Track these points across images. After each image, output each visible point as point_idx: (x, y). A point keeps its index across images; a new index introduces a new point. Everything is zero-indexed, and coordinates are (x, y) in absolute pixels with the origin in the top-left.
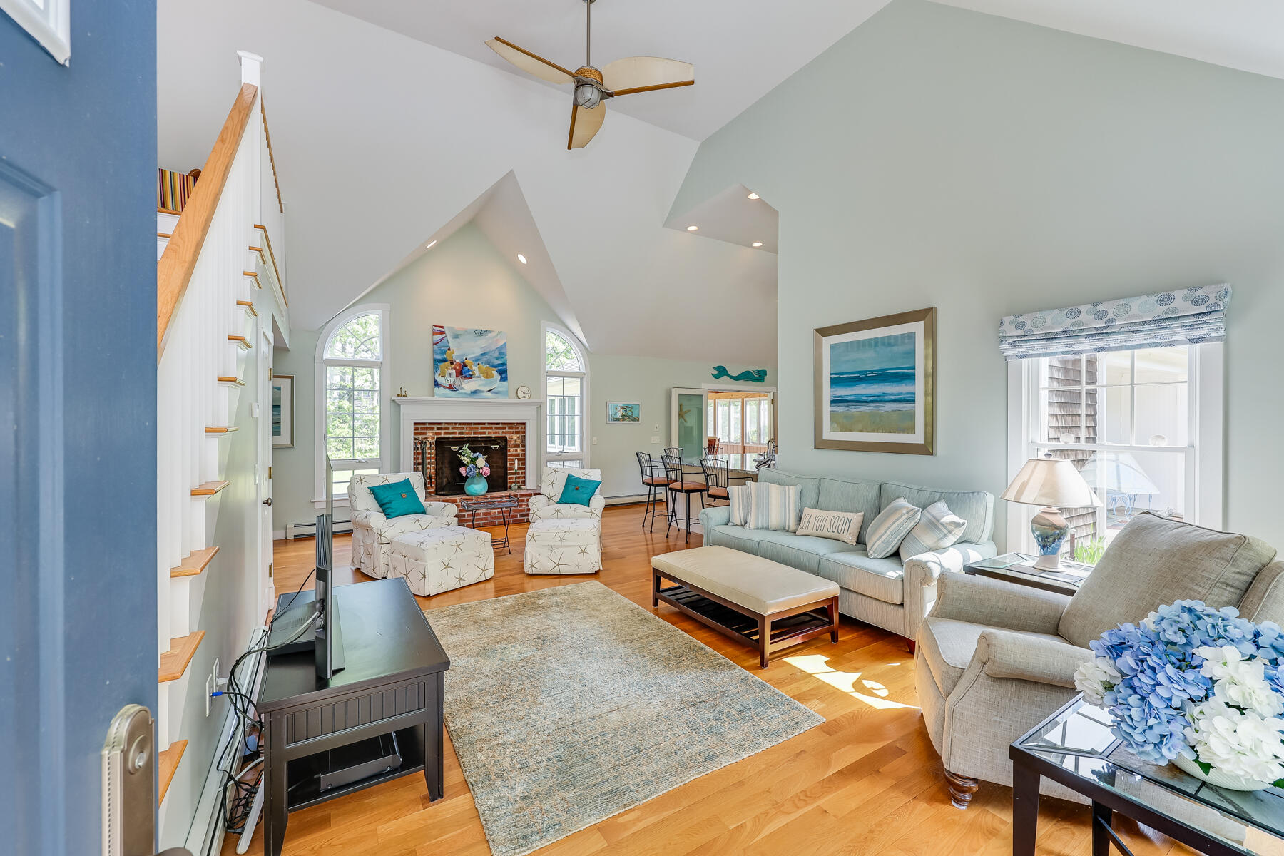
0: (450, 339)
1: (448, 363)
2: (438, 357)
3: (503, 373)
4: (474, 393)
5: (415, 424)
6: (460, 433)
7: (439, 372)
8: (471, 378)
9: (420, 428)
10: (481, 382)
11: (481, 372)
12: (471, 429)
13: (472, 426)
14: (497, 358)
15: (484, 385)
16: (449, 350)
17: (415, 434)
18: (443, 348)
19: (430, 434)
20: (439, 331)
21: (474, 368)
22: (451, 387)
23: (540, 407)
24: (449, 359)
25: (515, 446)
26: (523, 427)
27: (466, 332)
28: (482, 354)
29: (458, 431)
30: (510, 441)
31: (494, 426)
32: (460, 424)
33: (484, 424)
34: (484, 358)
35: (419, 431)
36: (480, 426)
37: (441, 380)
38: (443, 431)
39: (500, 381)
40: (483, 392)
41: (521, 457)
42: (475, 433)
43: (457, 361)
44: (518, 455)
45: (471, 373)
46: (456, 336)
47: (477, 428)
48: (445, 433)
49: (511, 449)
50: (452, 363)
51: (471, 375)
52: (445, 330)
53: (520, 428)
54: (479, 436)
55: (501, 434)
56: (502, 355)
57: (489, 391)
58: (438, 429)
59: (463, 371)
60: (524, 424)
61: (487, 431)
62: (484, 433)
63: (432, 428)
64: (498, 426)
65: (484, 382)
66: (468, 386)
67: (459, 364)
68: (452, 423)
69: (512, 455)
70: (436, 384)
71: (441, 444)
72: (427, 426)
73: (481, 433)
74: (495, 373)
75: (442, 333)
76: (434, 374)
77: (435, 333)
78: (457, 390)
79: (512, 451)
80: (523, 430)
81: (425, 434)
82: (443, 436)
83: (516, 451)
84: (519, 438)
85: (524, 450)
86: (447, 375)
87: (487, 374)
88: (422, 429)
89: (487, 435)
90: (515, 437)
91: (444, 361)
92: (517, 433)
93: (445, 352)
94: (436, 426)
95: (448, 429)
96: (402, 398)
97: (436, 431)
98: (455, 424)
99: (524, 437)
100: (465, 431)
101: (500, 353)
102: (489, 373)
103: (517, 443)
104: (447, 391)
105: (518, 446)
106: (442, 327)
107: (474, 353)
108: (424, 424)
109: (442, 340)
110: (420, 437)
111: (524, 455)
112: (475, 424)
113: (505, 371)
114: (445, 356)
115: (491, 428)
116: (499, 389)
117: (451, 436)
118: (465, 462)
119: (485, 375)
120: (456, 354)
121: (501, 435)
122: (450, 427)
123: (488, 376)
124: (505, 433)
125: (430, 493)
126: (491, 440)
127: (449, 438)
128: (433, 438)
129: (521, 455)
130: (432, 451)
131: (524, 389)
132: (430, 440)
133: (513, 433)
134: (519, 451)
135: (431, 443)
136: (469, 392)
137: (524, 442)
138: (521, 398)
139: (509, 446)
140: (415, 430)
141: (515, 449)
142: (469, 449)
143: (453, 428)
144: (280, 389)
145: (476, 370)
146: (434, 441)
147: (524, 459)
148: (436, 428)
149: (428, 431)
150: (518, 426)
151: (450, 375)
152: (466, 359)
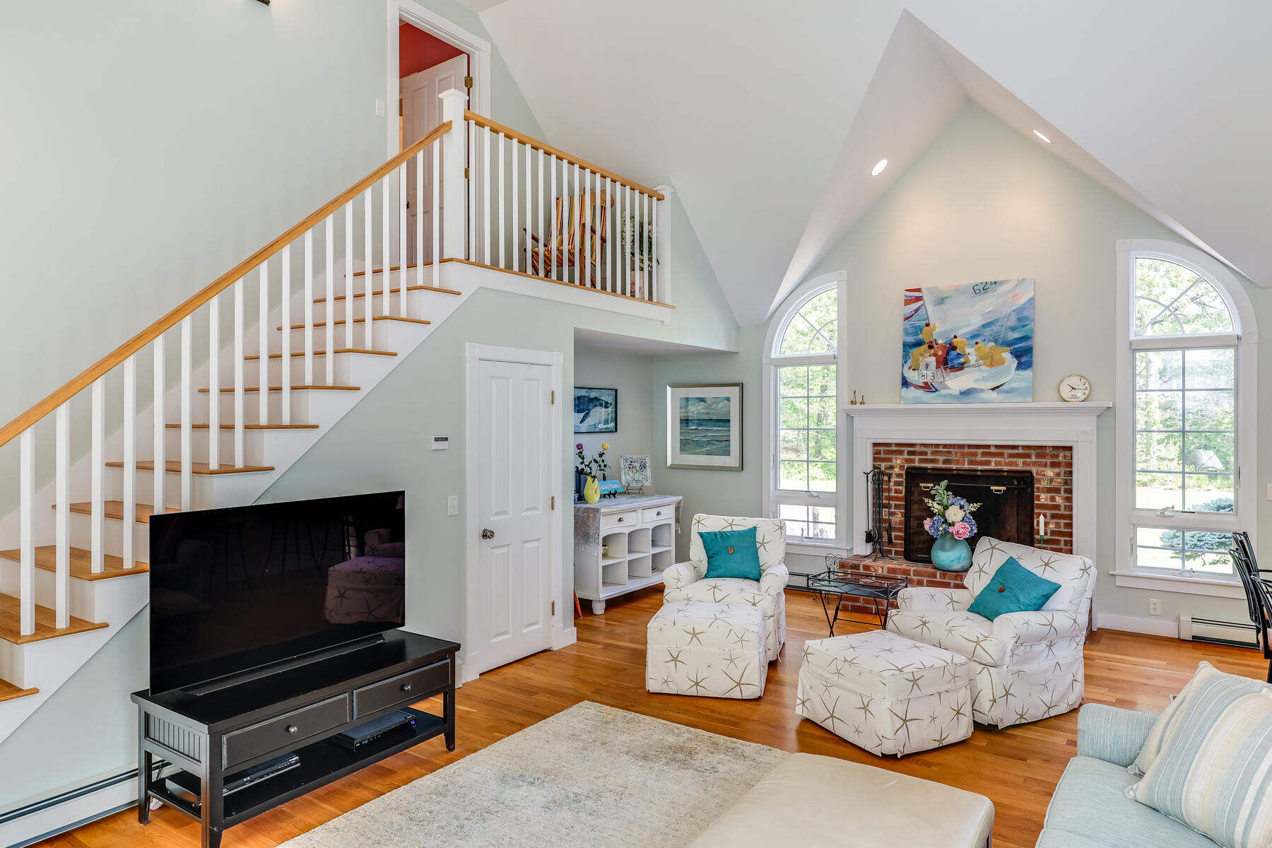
0: (930, 308)
1: (925, 347)
2: (911, 339)
3: (1023, 355)
4: (966, 393)
5: (875, 445)
6: (945, 462)
7: (909, 363)
8: (962, 368)
9: (882, 451)
10: (978, 375)
11: (981, 357)
12: (963, 455)
13: (966, 450)
14: (1013, 329)
15: (985, 379)
16: (928, 325)
17: (875, 459)
18: (918, 324)
19: (898, 461)
20: (914, 297)
21: (968, 350)
22: (927, 387)
23: (1106, 415)
24: (927, 340)
25: (1049, 490)
26: (1068, 454)
27: (958, 290)
28: (984, 326)
29: (941, 458)
30: (1039, 481)
31: (1007, 451)
32: (945, 446)
33: (988, 447)
34: (987, 332)
35: (882, 456)
36: (980, 451)
37: (913, 376)
38: (917, 458)
40: (982, 391)
41: (1062, 511)
42: (971, 463)
43: (940, 342)
44: (1057, 507)
45: (962, 360)
46: (941, 301)
48: (921, 461)
49: (1043, 496)
50: (931, 347)
51: (963, 364)
52: (924, 294)
53: (1061, 456)
54: (980, 468)
55: (1020, 465)
56: (1023, 318)
57: (993, 389)
58: (910, 453)
59: (949, 359)
60: (1070, 449)
61: (993, 460)
62: (988, 463)
63: (901, 453)
64: (1015, 451)
65: (985, 374)
66: (956, 382)
67: (943, 347)
68: (932, 445)
69: (1043, 506)
70: (905, 383)
71: (914, 476)
72: (894, 448)
73: (982, 463)
74: (1007, 356)
75: (919, 299)
76: (903, 366)
77: (908, 302)
78: (937, 390)
79: (1044, 498)
80: (1068, 460)
81: (889, 460)
82: (917, 464)
83: (1053, 499)
84: (1058, 475)
85: (1069, 499)
86: (922, 366)
87: (992, 359)
88: (886, 452)
89: (993, 467)
90: (1050, 473)
91: (919, 344)
92: (1054, 465)
93: (921, 330)
94: (906, 449)
95: (926, 454)
96: (858, 406)
97: (906, 456)
98: (937, 446)
99: (1071, 473)
100: (953, 457)
101: (1019, 320)
102: (996, 358)
103: (1054, 485)
104: (920, 393)
105: (1057, 491)
106: (919, 290)
107: (969, 325)
108: (890, 445)
109: (916, 311)
110: (883, 465)
111: (1070, 508)
112: (970, 446)
113: (1029, 351)
114: (921, 336)
115: (1001, 455)
116: (1014, 385)
117: (930, 466)
118: (936, 511)
119: (989, 360)
120: (937, 330)
121: (1020, 467)
122: (929, 450)
123: (992, 362)
124: (1029, 465)
125: (897, 553)
126: (997, 477)
127: (926, 469)
128: (901, 467)
129: (1062, 508)
130: (901, 488)
131: (1075, 381)
132: (897, 470)
133: (1045, 465)
134: (1059, 500)
135: (899, 475)
136: (957, 393)
137: (1068, 482)
138: (1067, 399)
139: (1038, 488)
140: (874, 454)
141: (1049, 495)
142: (947, 489)
143: (934, 453)
144: (728, 399)
145: (971, 353)
146: (903, 472)
147: (1070, 517)
148: (906, 452)
149: (894, 456)
150: (1056, 453)
151: (927, 366)
152: (955, 337)
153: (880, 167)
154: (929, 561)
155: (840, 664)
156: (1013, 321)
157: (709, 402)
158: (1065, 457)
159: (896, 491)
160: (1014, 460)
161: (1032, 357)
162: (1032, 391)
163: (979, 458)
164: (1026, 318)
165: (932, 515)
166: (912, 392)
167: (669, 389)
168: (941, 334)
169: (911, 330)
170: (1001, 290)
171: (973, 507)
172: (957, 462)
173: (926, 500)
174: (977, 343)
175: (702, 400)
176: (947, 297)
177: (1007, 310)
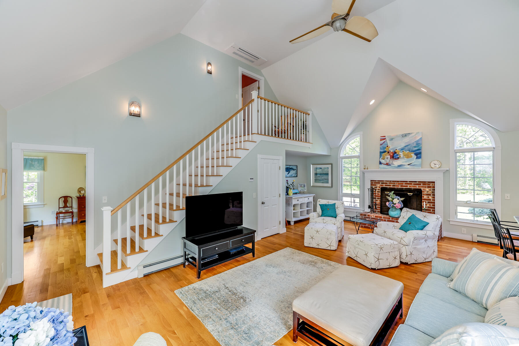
0: (388, 141)
1: (387, 153)
2: (382, 151)
3: (418, 155)
4: (399, 166)
5: (371, 181)
6: (393, 186)
7: (382, 157)
8: (398, 159)
9: (373, 182)
10: (404, 161)
11: (404, 155)
12: (399, 184)
13: (400, 182)
14: (415, 147)
15: (406, 162)
17: (371, 185)
18: (384, 146)
19: (378, 185)
20: (383, 138)
21: (400, 153)
22: (387, 164)
23: (446, 172)
24: (387, 151)
25: (427, 195)
26: (433, 184)
27: (397, 136)
28: (405, 146)
29: (392, 185)
30: (424, 192)
31: (413, 183)
32: (393, 181)
33: (407, 182)
34: (407, 148)
35: (373, 184)
36: (404, 183)
38: (384, 185)
39: (416, 159)
40: (405, 165)
41: (432, 201)
42: (401, 186)
43: (391, 151)
44: (430, 200)
45: (398, 156)
46: (392, 139)
47: (403, 184)
48: (385, 185)
49: (425, 196)
51: (399, 157)
52: (386, 137)
53: (431, 184)
54: (404, 188)
55: (417, 187)
57: (408, 165)
58: (382, 183)
59: (394, 156)
60: (434, 182)
61: (409, 185)
62: (407, 186)
63: (379, 183)
64: (416, 183)
65: (406, 160)
66: (396, 163)
67: (392, 153)
68: (389, 181)
69: (425, 199)
70: (380, 163)
71: (383, 190)
72: (377, 182)
74: (413, 155)
75: (385, 139)
76: (380, 158)
77: (381, 140)
78: (390, 165)
79: (425, 197)
80: (433, 186)
81: (376, 185)
82: (384, 186)
83: (428, 197)
84: (430, 190)
85: (434, 198)
86: (386, 158)
87: (408, 156)
88: (374, 183)
89: (408, 187)
90: (427, 189)
91: (385, 152)
92: (428, 187)
93: (385, 148)
94: (381, 182)
95: (387, 183)
96: (366, 170)
97: (381, 184)
98: (391, 181)
99: (434, 190)
101: (417, 144)
103: (429, 193)
104: (385, 166)
105: (430, 195)
106: (385, 136)
107: (400, 146)
108: (376, 181)
109: (384, 142)
110: (374, 187)
111: (434, 200)
112: (401, 181)
113: (420, 153)
114: (385, 150)
115: (411, 184)
116: (415, 163)
117: (388, 187)
119: (407, 156)
120: (391, 148)
121: (417, 188)
122: (388, 182)
123: (408, 157)
124: (420, 187)
125: (378, 212)
126: (410, 190)
127: (387, 188)
128: (379, 187)
129: (432, 200)
130: (379, 193)
131: (436, 162)
132: (378, 188)
133: (426, 187)
134: (430, 198)
135: (379, 190)
136: (397, 166)
137: (433, 193)
138: (433, 167)
139: (423, 194)
140: (371, 183)
141: (427, 196)
142: (394, 194)
143: (389, 183)
144: (328, 168)
145: (401, 154)
146: (380, 189)
147: (434, 203)
148: (381, 183)
149: (377, 184)
150: (429, 183)
151: (387, 158)
152: (396, 150)
153: (372, 102)
154: (388, 214)
155: (359, 242)
156: (415, 145)
157: (323, 169)
158: (432, 185)
159: (378, 194)
160: (416, 185)
161: (421, 155)
162: (421, 165)
163: (404, 185)
164: (419, 144)
165: (389, 201)
166: (382, 166)
167: (311, 165)
168: (392, 149)
169: (382, 148)
170: (411, 136)
171: (402, 199)
172: (397, 186)
173: (387, 197)
174: (403, 151)
175: (321, 168)
176: (394, 138)
177: (413, 141)
